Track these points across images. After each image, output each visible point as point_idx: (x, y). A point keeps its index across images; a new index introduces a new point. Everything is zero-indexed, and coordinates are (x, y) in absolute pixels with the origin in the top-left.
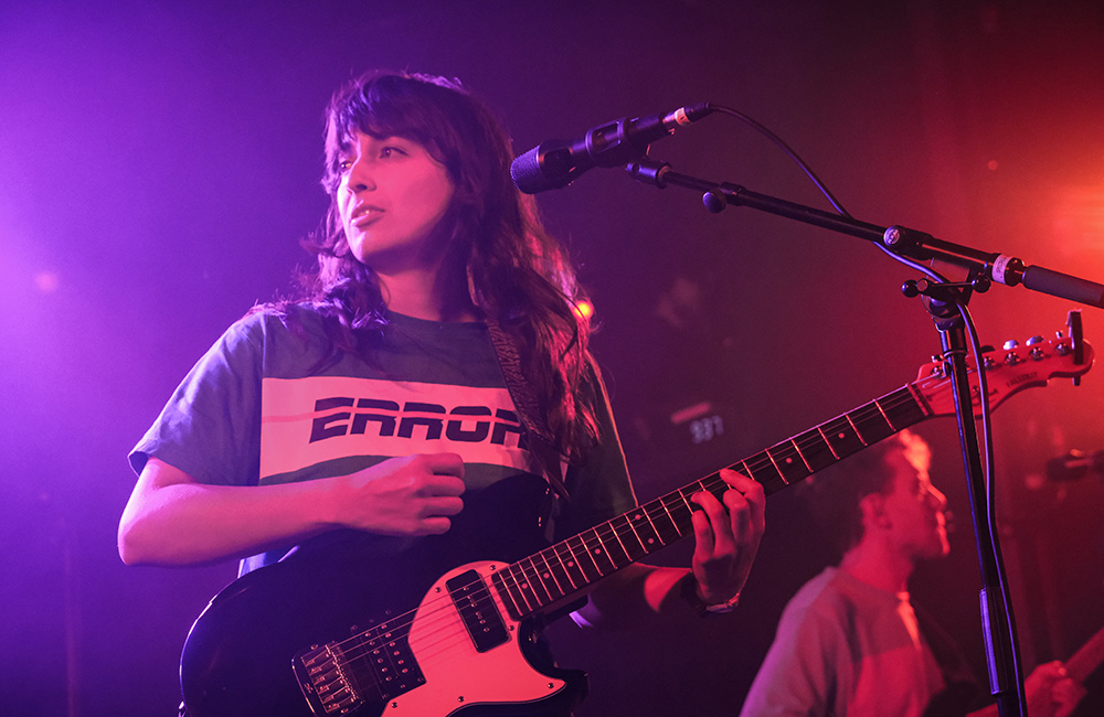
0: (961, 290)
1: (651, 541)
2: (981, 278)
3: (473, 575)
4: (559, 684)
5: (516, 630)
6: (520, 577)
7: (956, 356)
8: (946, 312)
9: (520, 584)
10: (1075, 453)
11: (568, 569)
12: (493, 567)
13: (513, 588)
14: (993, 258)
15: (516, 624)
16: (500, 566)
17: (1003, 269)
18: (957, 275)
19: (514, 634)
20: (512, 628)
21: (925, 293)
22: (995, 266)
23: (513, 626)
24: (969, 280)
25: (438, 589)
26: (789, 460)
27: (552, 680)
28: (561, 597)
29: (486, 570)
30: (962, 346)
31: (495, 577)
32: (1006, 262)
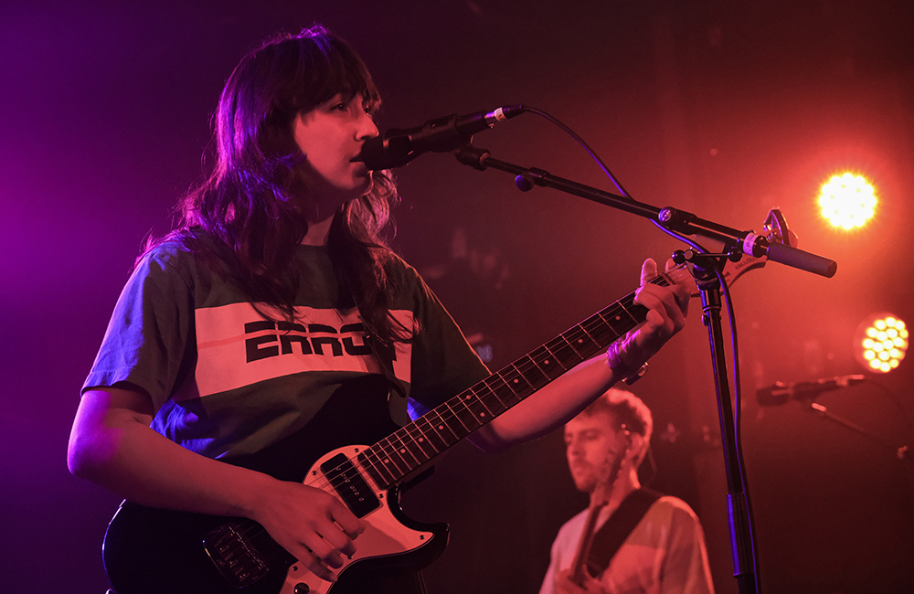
0: (718, 259)
1: (482, 415)
2: (735, 251)
3: (342, 457)
4: (428, 535)
5: (385, 497)
6: (381, 454)
7: (712, 310)
8: (706, 276)
9: (383, 460)
10: (779, 384)
11: (420, 443)
12: (357, 450)
13: (378, 464)
14: (744, 234)
15: (384, 492)
16: (363, 448)
17: (752, 243)
18: (716, 247)
19: (384, 500)
20: (381, 496)
21: (690, 261)
22: (746, 241)
23: (382, 495)
24: (725, 251)
25: (315, 473)
26: (580, 341)
27: (422, 533)
28: (418, 466)
29: (351, 452)
30: (717, 303)
31: (361, 457)
32: (754, 239)
